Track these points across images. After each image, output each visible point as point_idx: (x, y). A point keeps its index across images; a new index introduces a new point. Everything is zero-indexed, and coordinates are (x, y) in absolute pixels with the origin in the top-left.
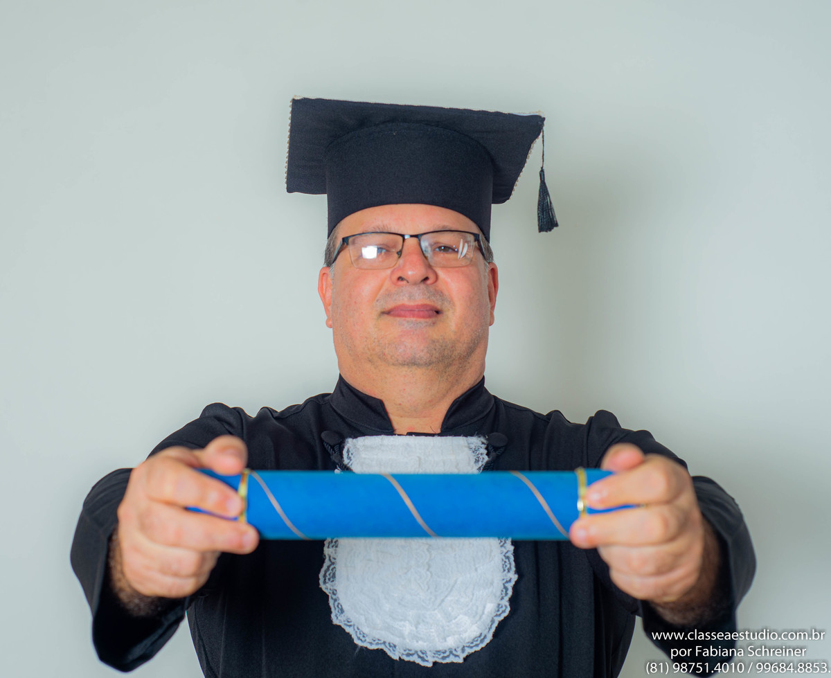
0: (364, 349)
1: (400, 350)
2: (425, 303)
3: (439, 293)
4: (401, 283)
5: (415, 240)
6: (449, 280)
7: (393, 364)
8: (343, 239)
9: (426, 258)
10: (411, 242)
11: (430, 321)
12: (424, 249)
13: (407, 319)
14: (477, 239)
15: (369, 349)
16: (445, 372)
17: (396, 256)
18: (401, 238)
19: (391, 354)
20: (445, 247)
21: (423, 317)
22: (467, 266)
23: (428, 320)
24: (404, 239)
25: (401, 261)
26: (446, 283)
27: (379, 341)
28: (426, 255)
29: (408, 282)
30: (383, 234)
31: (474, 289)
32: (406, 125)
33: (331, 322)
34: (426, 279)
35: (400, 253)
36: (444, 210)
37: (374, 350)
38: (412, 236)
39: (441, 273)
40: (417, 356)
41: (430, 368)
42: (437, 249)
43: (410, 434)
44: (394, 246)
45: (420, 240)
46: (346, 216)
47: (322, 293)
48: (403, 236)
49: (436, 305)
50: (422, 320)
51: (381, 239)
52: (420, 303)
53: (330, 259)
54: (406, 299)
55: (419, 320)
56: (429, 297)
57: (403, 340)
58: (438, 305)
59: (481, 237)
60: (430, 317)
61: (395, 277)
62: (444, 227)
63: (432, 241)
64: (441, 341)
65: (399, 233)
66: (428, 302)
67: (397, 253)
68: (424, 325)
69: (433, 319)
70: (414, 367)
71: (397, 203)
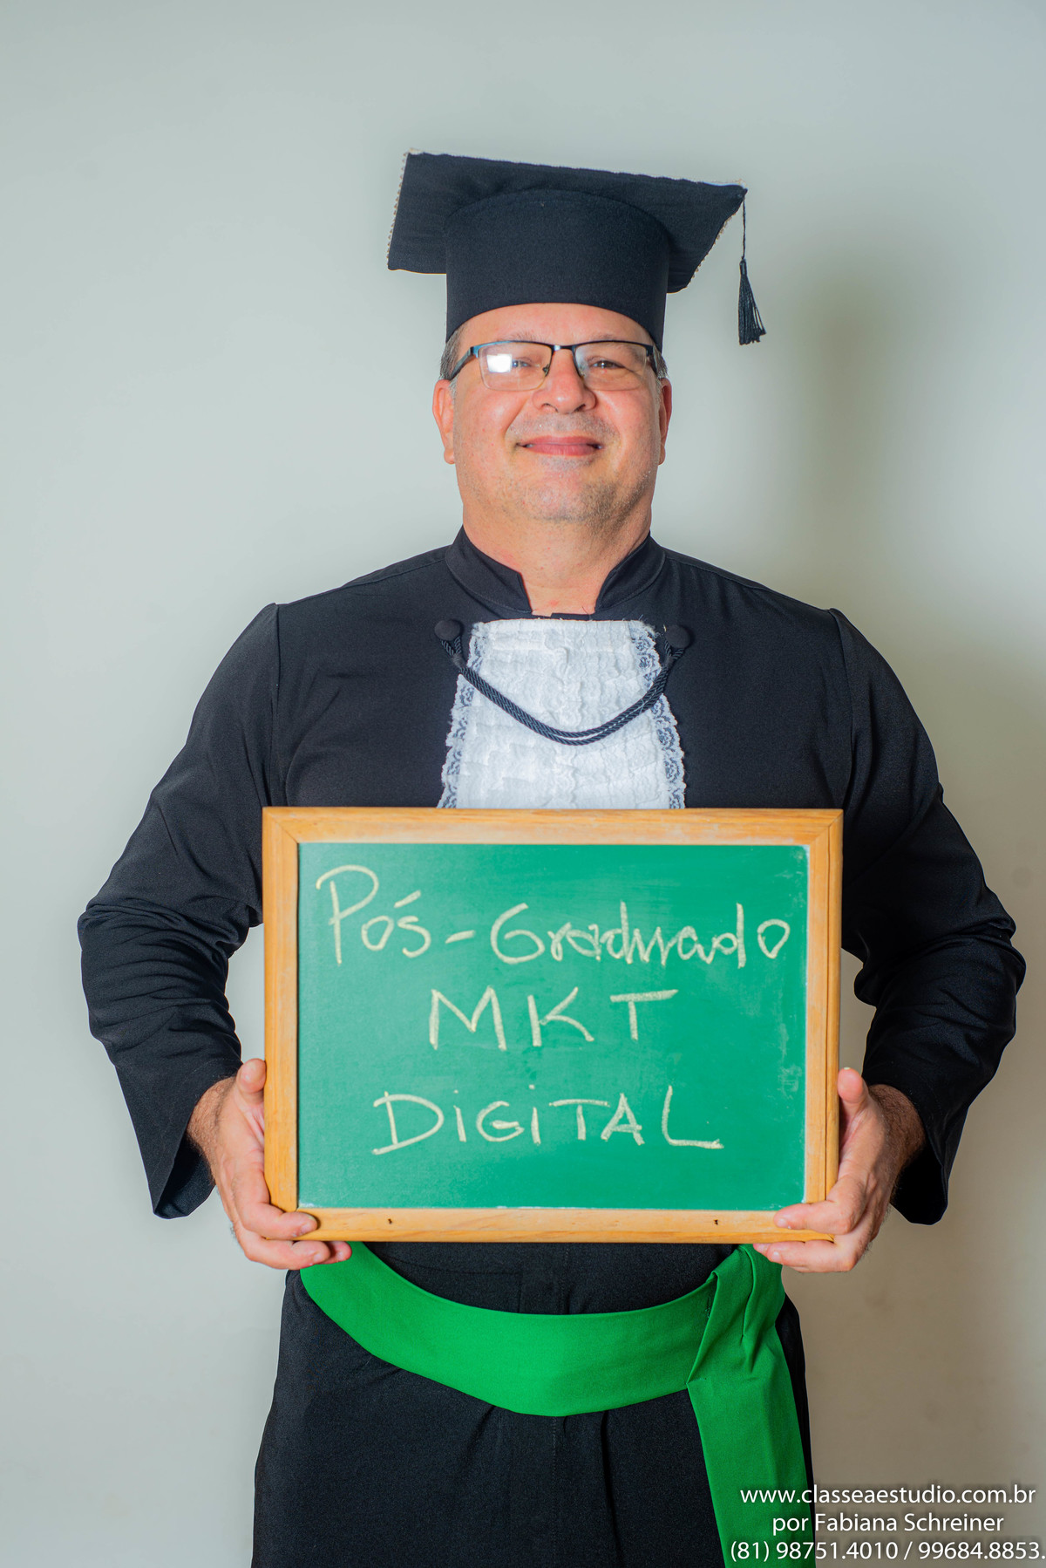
0: (497, 493)
1: (545, 499)
2: (580, 435)
3: (597, 421)
4: (547, 408)
5: (568, 352)
6: (612, 404)
7: (535, 518)
8: (472, 349)
9: (581, 377)
10: (562, 356)
11: (585, 458)
12: (579, 364)
13: (553, 456)
14: (650, 352)
15: (504, 494)
16: (601, 527)
17: (542, 372)
18: (549, 350)
19: (533, 503)
20: (604, 362)
21: (576, 454)
22: (637, 388)
23: (582, 457)
24: (553, 352)
25: (549, 382)
26: (608, 407)
27: (516, 484)
28: (582, 373)
29: (556, 410)
30: (525, 344)
31: (645, 416)
32: (558, 193)
33: (452, 457)
34: (584, 405)
35: (547, 370)
36: (606, 312)
37: (510, 495)
38: (563, 347)
39: (601, 395)
40: (568, 508)
41: (584, 523)
42: (596, 365)
43: (556, 616)
44: (540, 360)
45: (574, 354)
46: (475, 315)
47: (438, 414)
48: (552, 347)
49: (594, 438)
50: (575, 458)
51: (521, 350)
52: (572, 435)
53: (450, 372)
54: (552, 430)
55: (570, 458)
56: (585, 428)
57: (548, 484)
58: (598, 438)
59: (655, 348)
60: (585, 453)
61: (539, 402)
62: (606, 336)
63: (590, 354)
64: (599, 485)
65: (546, 342)
66: (584, 434)
67: (544, 369)
68: (578, 464)
69: (590, 456)
70: (563, 522)
71: (544, 302)
